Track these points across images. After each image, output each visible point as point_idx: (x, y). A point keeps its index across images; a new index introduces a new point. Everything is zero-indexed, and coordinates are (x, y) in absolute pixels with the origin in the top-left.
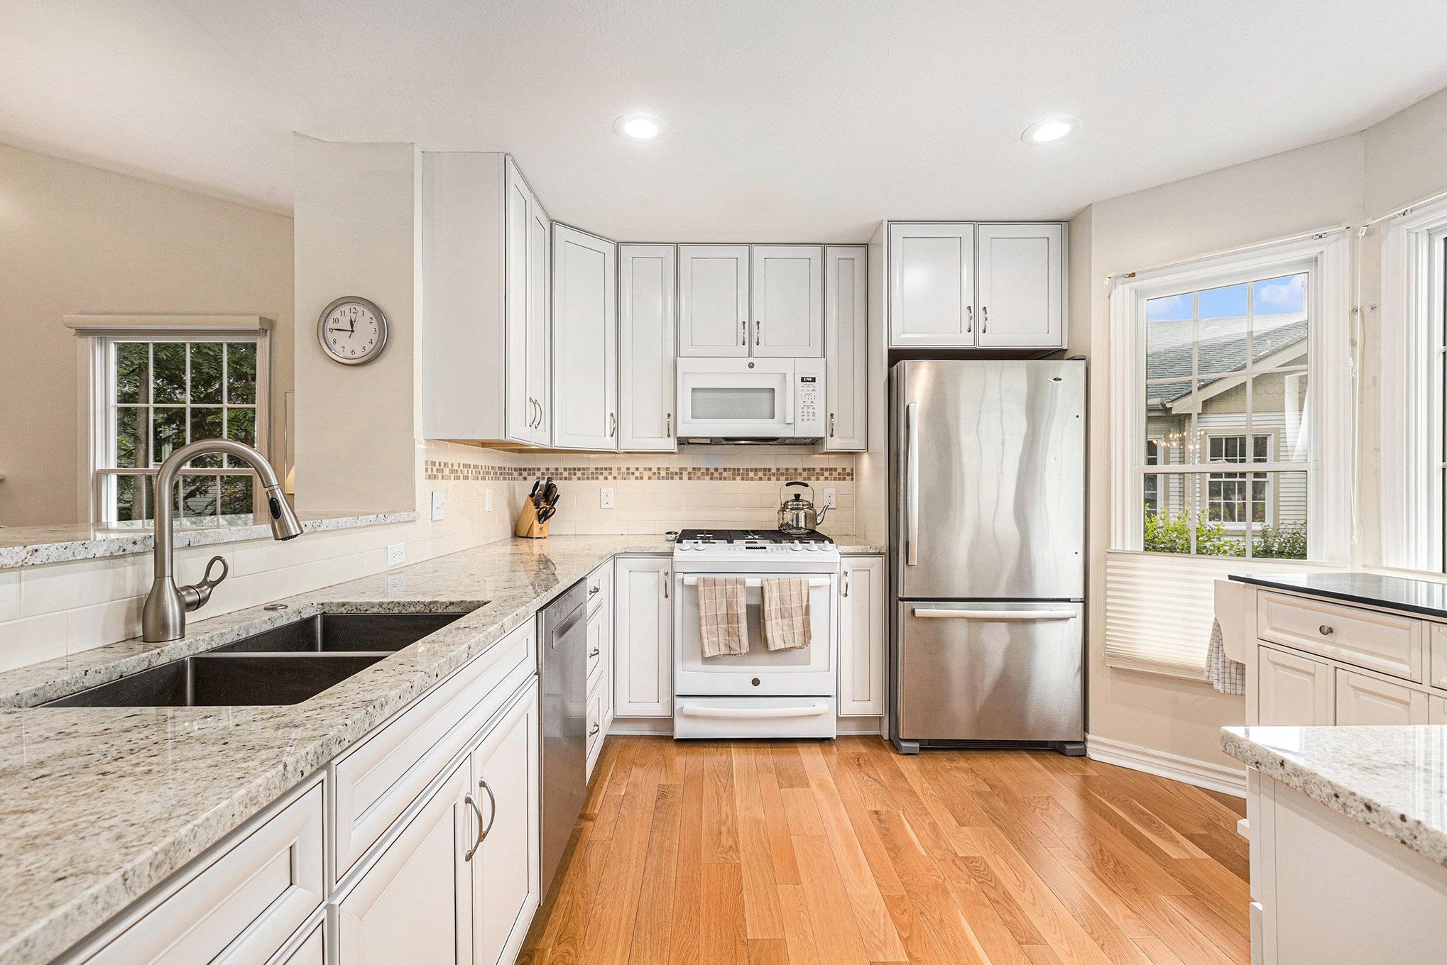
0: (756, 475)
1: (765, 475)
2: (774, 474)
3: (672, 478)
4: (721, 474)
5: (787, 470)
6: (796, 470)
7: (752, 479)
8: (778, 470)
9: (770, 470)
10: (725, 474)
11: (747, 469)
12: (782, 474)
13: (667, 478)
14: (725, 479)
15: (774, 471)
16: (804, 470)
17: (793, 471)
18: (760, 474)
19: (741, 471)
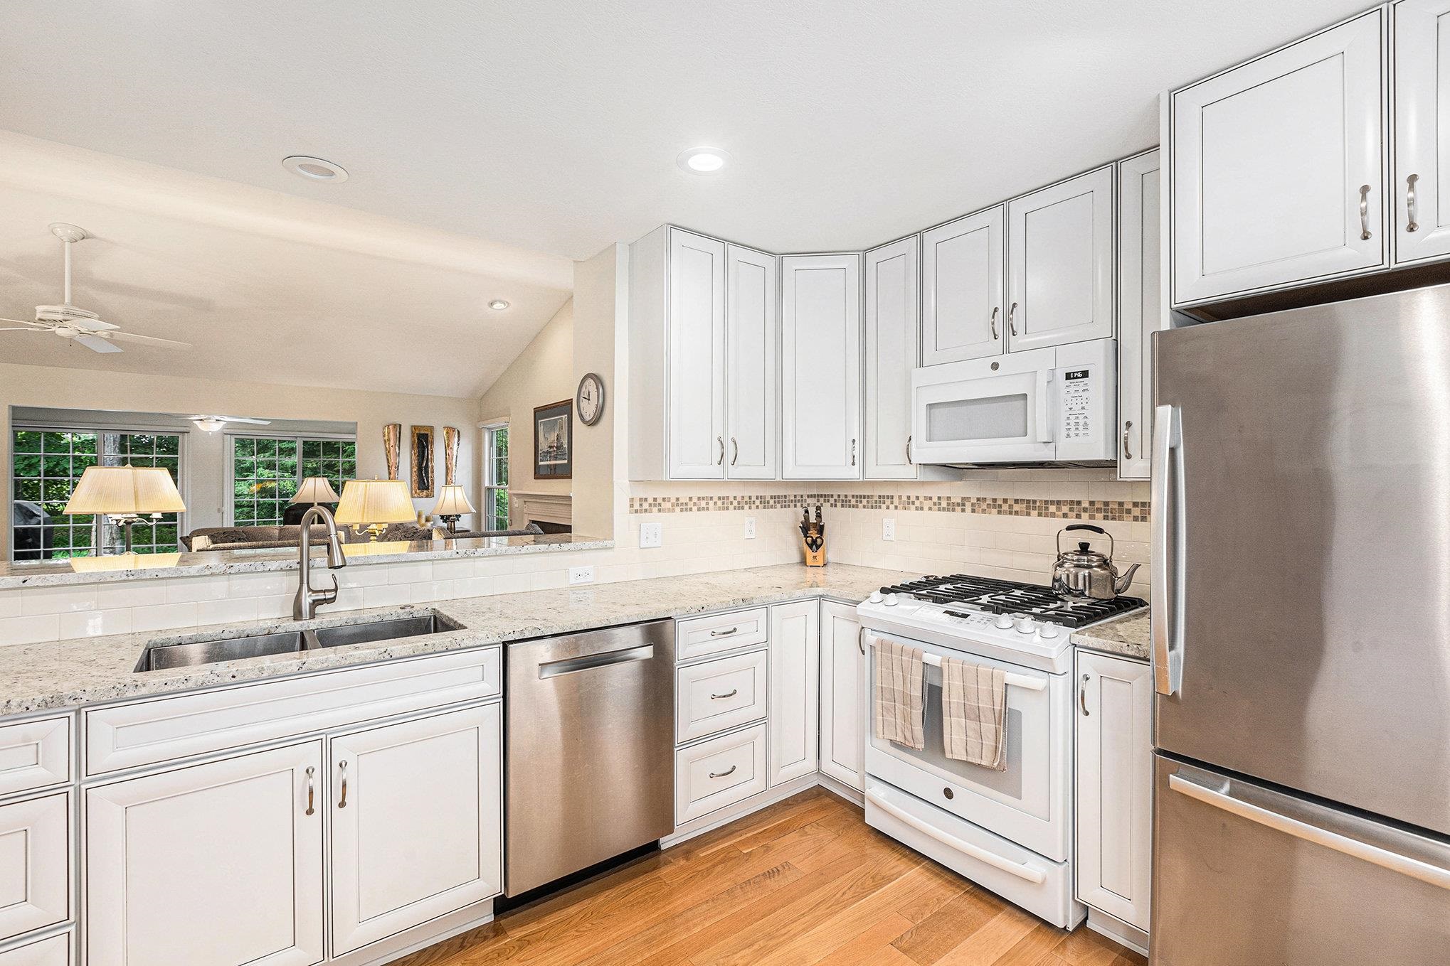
0: (1059, 509)
1: (1071, 510)
2: (1085, 510)
3: (954, 510)
4: (1011, 506)
5: (1106, 504)
6: (1121, 504)
7: (1053, 515)
8: (1092, 503)
9: (1079, 503)
10: (1016, 507)
11: (1046, 502)
12: (1099, 510)
13: (948, 510)
14: (1017, 513)
15: (1085, 505)
16: (1135, 505)
17: (1116, 506)
18: (1065, 509)
19: (1038, 504)
